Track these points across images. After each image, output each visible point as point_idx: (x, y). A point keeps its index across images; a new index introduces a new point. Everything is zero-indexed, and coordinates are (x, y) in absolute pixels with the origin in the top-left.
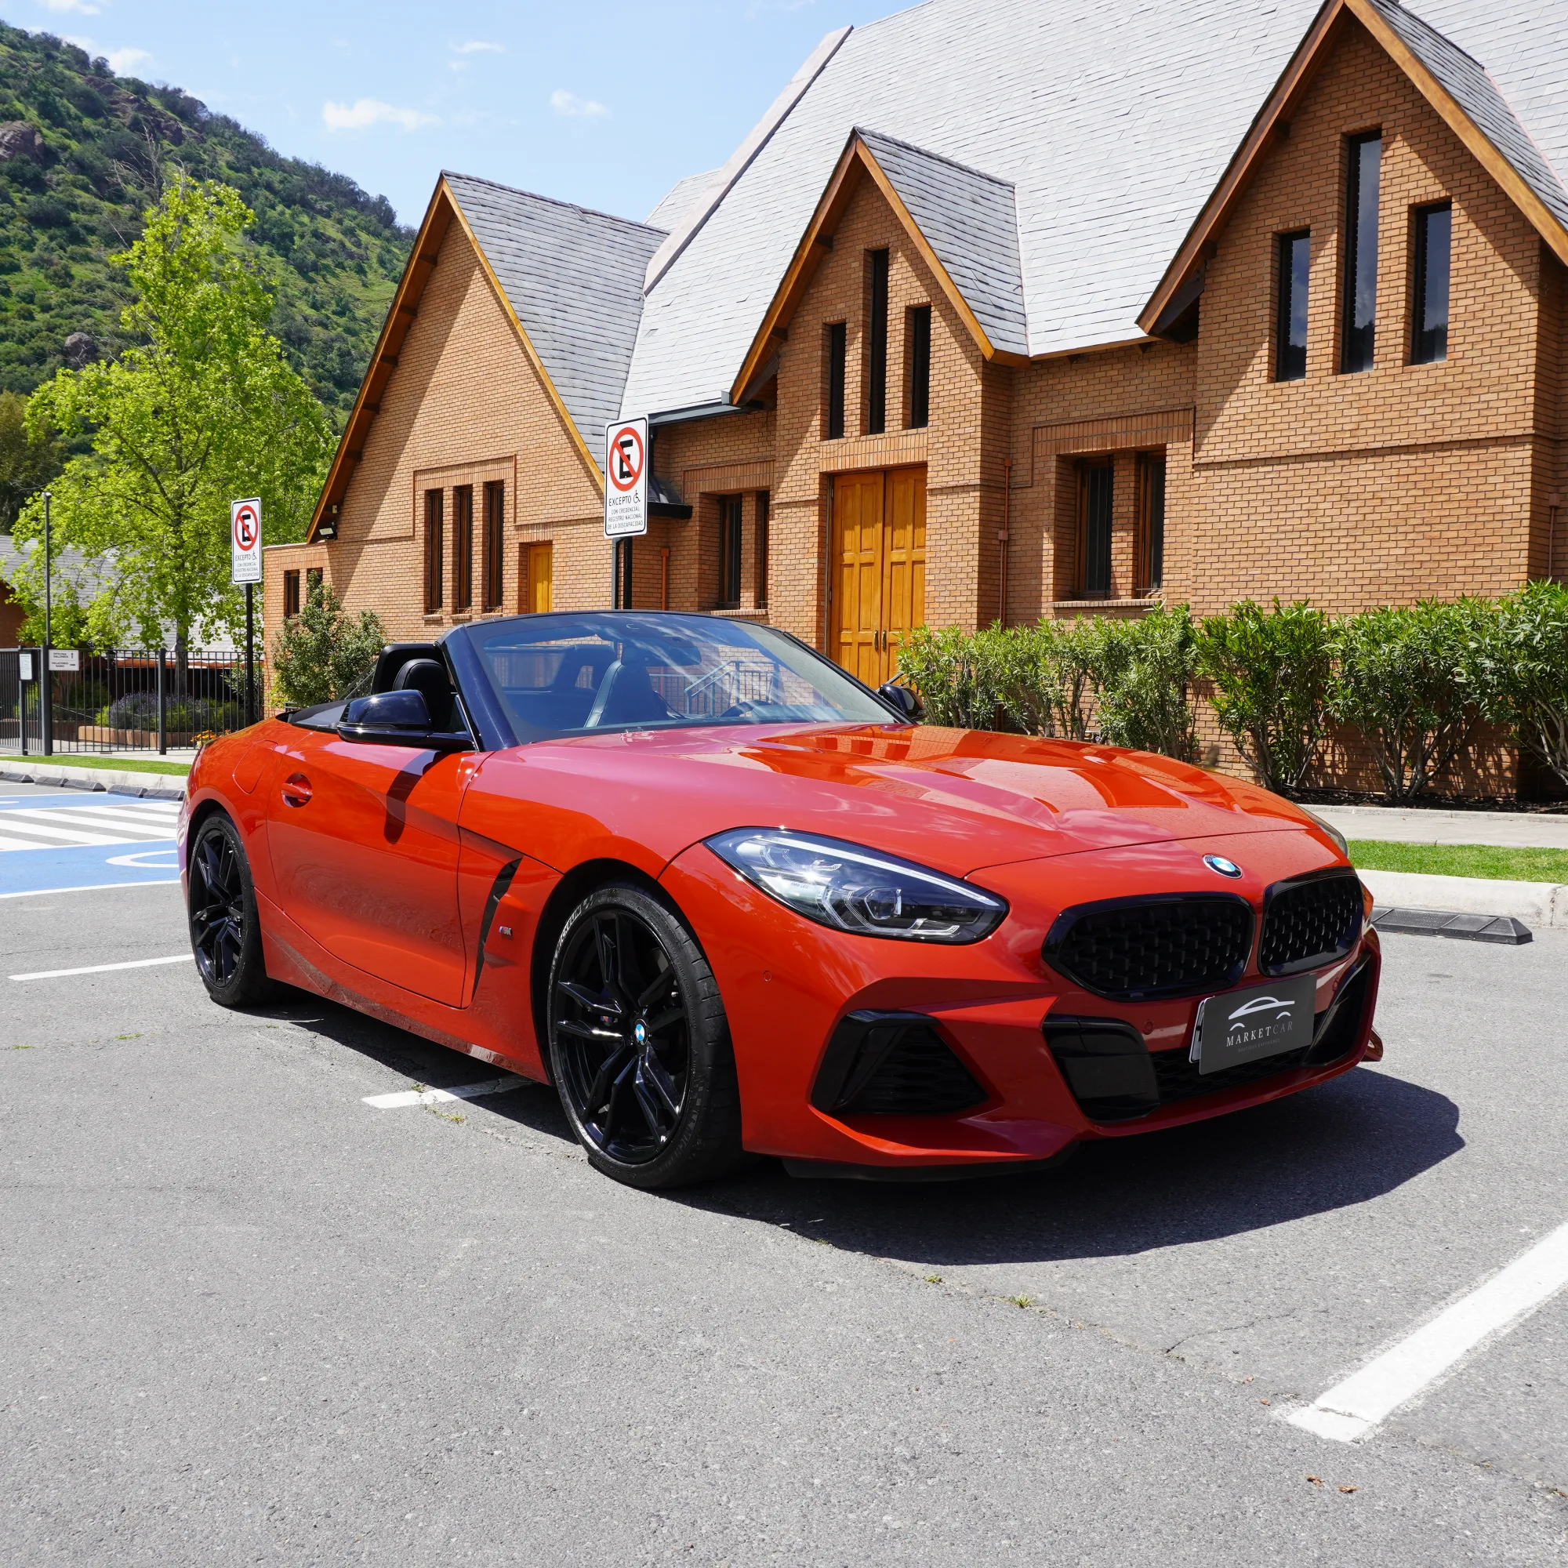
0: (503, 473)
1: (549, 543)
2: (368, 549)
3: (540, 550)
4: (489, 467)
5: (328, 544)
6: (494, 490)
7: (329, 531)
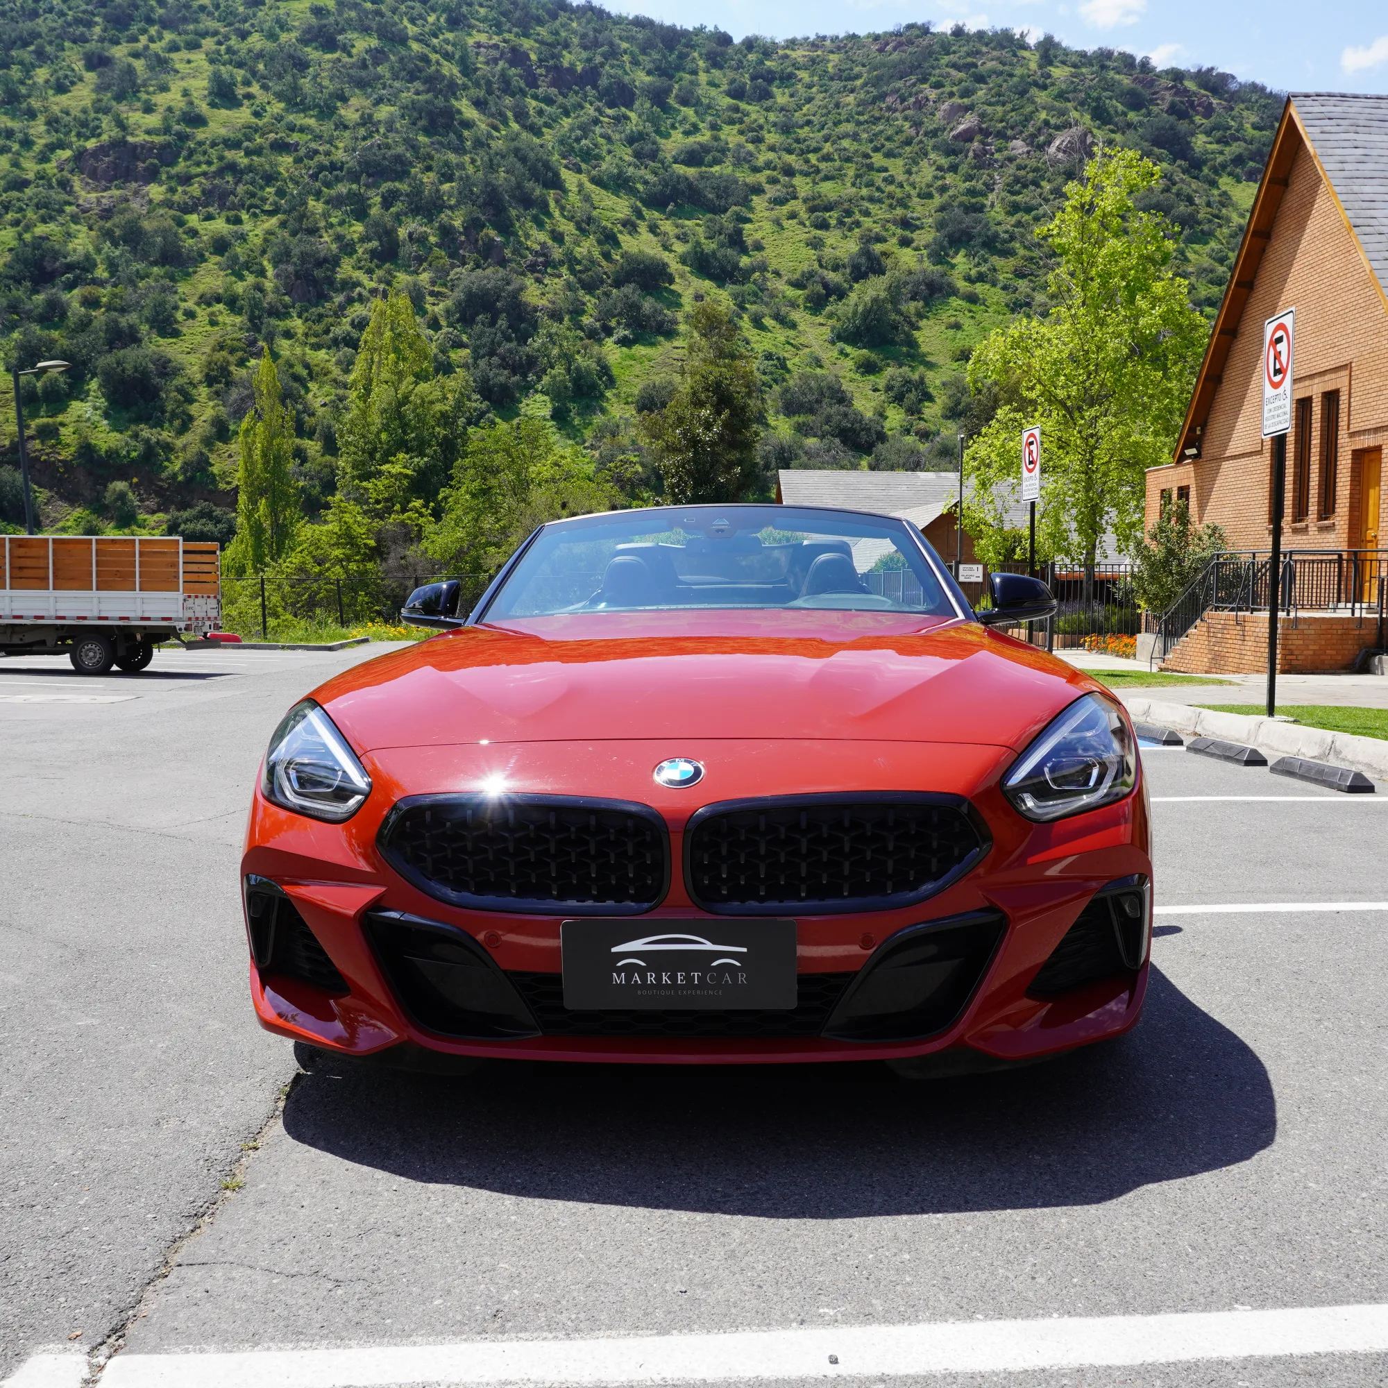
0: (1338, 382)
1: (1378, 449)
2: (1225, 465)
3: (1373, 456)
4: (1327, 378)
5: (1194, 463)
6: (1331, 398)
7: (1194, 451)
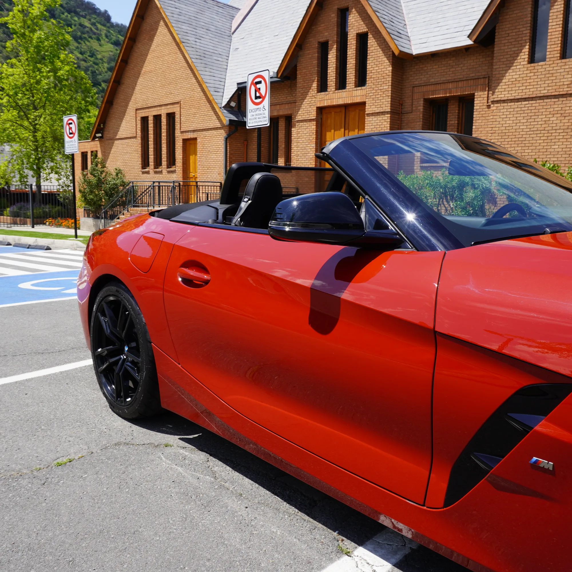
0: (175, 109)
1: (195, 139)
2: (116, 142)
3: (191, 142)
4: (168, 107)
5: (99, 140)
6: (171, 117)
7: (100, 135)
